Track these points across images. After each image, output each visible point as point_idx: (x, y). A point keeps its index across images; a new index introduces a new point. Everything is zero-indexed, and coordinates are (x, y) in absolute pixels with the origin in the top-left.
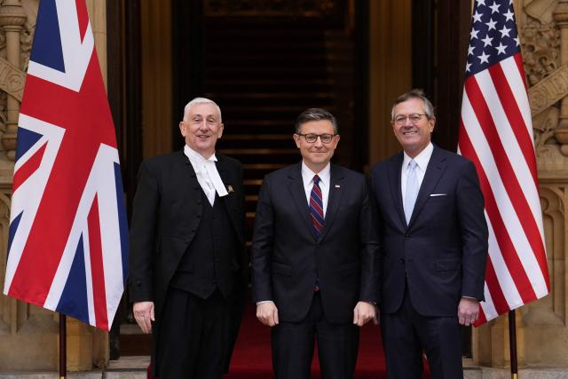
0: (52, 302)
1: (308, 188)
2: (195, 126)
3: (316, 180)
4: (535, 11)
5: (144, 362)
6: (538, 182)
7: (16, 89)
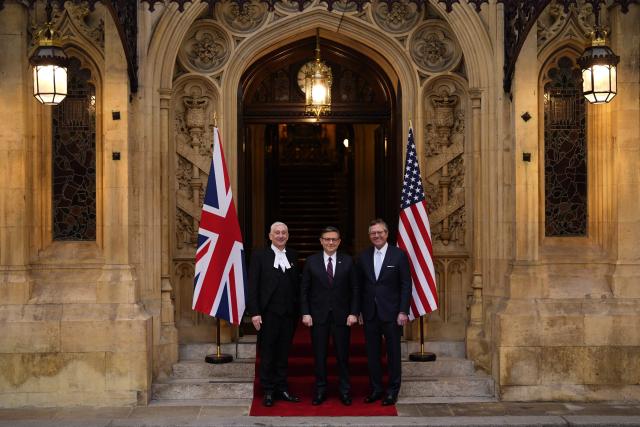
0: (213, 313)
1: (326, 263)
2: (276, 236)
3: (330, 259)
4: (431, 180)
5: (254, 338)
6: (433, 257)
7: (197, 215)
